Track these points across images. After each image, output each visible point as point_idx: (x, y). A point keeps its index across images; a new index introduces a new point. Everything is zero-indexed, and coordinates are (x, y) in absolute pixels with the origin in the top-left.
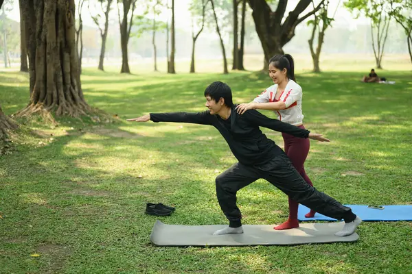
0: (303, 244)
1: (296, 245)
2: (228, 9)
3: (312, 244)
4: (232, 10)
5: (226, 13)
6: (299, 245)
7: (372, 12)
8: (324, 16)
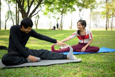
0: (54, 64)
1: (50, 65)
2: (15, 16)
3: (58, 64)
4: (16, 16)
5: (14, 17)
6: (52, 65)
7: (49, 16)
8: (38, 16)
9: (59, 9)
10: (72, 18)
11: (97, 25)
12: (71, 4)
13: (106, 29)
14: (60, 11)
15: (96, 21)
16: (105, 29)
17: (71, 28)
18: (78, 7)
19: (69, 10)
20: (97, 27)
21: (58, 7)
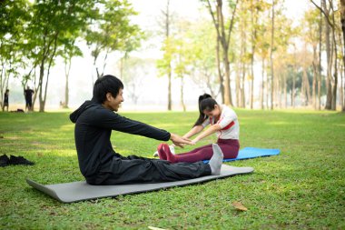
9: (30, 50)
10: (67, 76)
11: (137, 98)
12: (67, 35)
13: (170, 108)
14: (33, 53)
15: (134, 85)
16: (167, 107)
17: (67, 107)
18: (88, 44)
19: (60, 53)
20: (136, 102)
21: (26, 42)
